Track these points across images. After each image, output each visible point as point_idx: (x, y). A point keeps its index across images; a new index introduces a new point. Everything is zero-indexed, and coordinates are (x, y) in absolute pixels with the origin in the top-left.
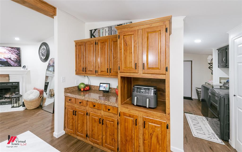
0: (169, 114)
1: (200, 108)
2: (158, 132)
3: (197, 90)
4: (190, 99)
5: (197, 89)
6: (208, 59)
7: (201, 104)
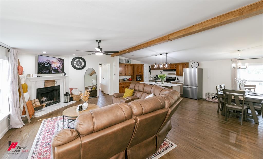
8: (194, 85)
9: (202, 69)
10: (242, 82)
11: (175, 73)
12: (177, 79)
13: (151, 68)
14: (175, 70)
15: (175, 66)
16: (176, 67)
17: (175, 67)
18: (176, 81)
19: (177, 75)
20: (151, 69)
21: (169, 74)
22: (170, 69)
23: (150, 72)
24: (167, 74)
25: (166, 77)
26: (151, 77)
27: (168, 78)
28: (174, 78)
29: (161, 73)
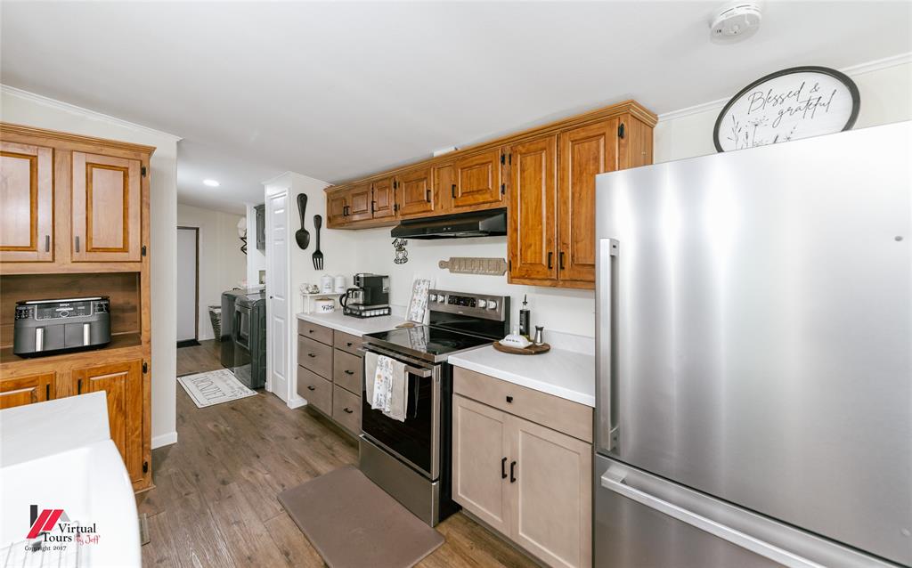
0: (149, 342)
1: (219, 355)
2: (121, 388)
3: (212, 313)
4: (194, 343)
5: (212, 309)
6: (239, 226)
7: (220, 348)
11: (498, 249)
12: (526, 315)
13: (318, 206)
14: (496, 222)
15: (495, 176)
16: (510, 177)
17: (494, 188)
18: (503, 342)
19: (519, 271)
20: (318, 219)
21: (454, 264)
22: (455, 211)
23: (312, 248)
24: (443, 265)
25: (431, 292)
26: (315, 293)
27: (441, 309)
28: (492, 305)
29: (401, 256)
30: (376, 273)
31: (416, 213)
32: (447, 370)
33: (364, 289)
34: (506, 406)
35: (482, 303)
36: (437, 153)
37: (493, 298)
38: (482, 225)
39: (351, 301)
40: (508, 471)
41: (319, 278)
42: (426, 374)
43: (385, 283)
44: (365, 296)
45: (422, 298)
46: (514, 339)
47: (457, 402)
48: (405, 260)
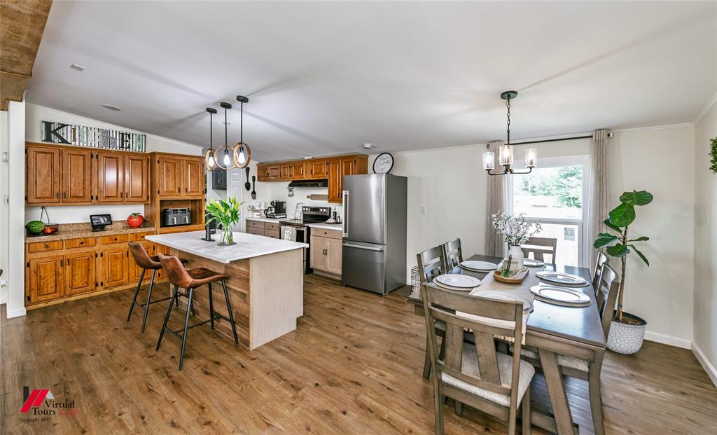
8: (378, 239)
9: (406, 178)
10: (514, 232)
11: (325, 192)
12: (335, 213)
13: (254, 172)
14: (324, 183)
15: (324, 169)
16: (329, 170)
17: (324, 173)
18: (327, 221)
19: (331, 199)
20: (254, 177)
21: (312, 197)
22: (312, 179)
23: (251, 190)
24: (308, 197)
25: (303, 207)
26: (253, 209)
27: (307, 213)
28: (325, 210)
29: (291, 193)
30: (281, 201)
31: (298, 178)
32: (309, 229)
33: (275, 207)
34: (325, 235)
35: (321, 210)
36: (306, 158)
37: (325, 208)
38: (320, 184)
39: (269, 213)
40: (325, 252)
41: (255, 203)
42: (302, 229)
43: (284, 205)
44: (276, 210)
45: (300, 210)
46: (331, 220)
47: (311, 237)
48: (293, 195)
